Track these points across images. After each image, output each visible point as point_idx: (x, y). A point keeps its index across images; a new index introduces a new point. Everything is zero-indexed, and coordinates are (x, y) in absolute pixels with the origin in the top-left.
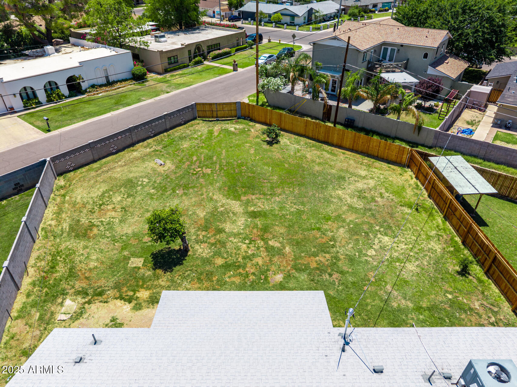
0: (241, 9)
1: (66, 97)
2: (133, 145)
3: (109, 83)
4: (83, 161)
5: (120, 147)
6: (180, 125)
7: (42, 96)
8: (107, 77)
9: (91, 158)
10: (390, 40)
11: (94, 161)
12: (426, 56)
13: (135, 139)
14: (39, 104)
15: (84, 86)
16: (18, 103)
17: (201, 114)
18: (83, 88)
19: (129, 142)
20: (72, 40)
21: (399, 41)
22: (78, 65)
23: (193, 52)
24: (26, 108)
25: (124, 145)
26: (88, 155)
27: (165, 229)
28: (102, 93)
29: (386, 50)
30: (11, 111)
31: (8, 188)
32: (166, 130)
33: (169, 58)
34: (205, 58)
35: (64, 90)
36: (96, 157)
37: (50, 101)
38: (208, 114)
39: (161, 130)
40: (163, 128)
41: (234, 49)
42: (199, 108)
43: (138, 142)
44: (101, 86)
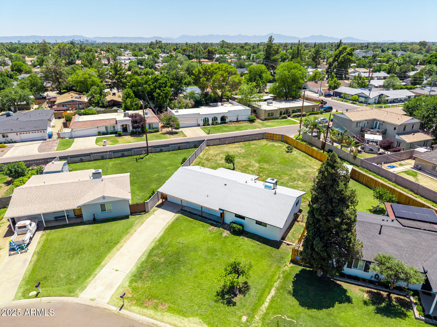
0: (336, 90)
1: (219, 124)
2: (234, 143)
3: (238, 121)
4: (216, 143)
5: (230, 142)
6: (256, 140)
7: (210, 122)
8: (237, 119)
9: (218, 143)
10: (378, 118)
11: (219, 145)
12: (395, 129)
13: (236, 141)
14: (209, 125)
15: (227, 120)
16: (201, 123)
17: (266, 137)
18: (226, 121)
19: (233, 141)
20: (230, 100)
21: (382, 119)
22: (227, 112)
23: (283, 112)
24: (204, 125)
25: (231, 142)
26: (218, 142)
27: (229, 159)
28: (233, 125)
29: (377, 123)
30: (199, 125)
31: (192, 145)
32: (249, 141)
33: (269, 114)
34: (289, 116)
35: (219, 121)
36: (220, 144)
37: (213, 124)
38: (269, 138)
39: (247, 140)
40: (249, 139)
41: (309, 113)
42: (266, 135)
43: (236, 142)
44: (234, 122)
